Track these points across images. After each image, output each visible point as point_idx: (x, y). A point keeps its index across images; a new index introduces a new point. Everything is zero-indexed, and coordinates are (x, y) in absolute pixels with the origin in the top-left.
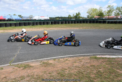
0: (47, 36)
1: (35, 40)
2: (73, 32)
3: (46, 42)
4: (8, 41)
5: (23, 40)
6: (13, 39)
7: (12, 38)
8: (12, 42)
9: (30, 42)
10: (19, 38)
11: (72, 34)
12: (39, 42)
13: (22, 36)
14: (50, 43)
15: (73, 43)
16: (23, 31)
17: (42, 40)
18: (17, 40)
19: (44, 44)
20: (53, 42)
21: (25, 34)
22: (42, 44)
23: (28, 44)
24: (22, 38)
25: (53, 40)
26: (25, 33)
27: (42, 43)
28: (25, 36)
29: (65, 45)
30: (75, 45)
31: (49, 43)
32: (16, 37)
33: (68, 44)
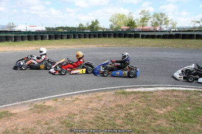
2: (127, 54)
3: (79, 71)
4: (15, 68)
5: (42, 66)
6: (23, 65)
8: (22, 69)
9: (53, 69)
10: (34, 64)
11: (125, 56)
12: (68, 69)
13: (40, 61)
14: (87, 72)
15: (126, 72)
18: (32, 67)
19: (76, 74)
20: (91, 70)
21: (44, 56)
22: (73, 74)
23: (50, 72)
25: (92, 67)
26: (45, 54)
27: (72, 72)
28: (44, 60)
29: (113, 76)
30: (129, 76)
31: (84, 72)
33: (118, 73)
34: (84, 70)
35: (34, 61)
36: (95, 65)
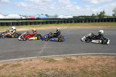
0: (35, 33)
3: (34, 38)
7: (3, 35)
8: (3, 38)
9: (20, 38)
11: (58, 30)
14: (38, 39)
15: (57, 39)
16: (12, 29)
17: (30, 36)
19: (32, 40)
20: (40, 37)
21: (14, 31)
22: (30, 40)
23: (18, 40)
24: (12, 34)
26: (15, 30)
27: (30, 39)
28: (14, 33)
29: (51, 41)
31: (36, 39)
34: (36, 38)
35: (9, 34)
36: (43, 35)
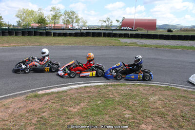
1: (69, 70)
3: (89, 74)
9: (62, 71)
11: (139, 60)
13: (43, 62)
15: (141, 76)
16: (44, 53)
20: (101, 73)
21: (47, 58)
22: (82, 77)
27: (82, 75)
30: (143, 79)
31: (95, 75)
32: (32, 63)
33: (133, 76)
34: (94, 72)
35: (36, 63)
